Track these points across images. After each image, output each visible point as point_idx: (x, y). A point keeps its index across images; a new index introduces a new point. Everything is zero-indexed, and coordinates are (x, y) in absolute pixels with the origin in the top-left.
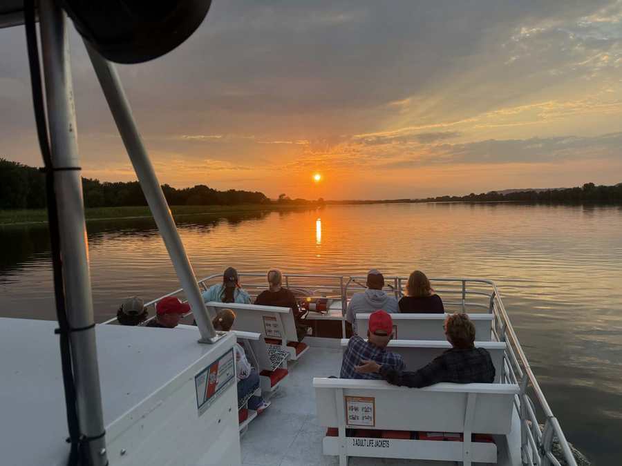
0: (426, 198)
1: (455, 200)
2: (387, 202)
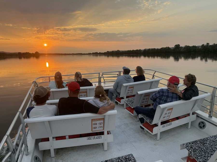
0: (88, 53)
1: (101, 54)
2: (73, 54)
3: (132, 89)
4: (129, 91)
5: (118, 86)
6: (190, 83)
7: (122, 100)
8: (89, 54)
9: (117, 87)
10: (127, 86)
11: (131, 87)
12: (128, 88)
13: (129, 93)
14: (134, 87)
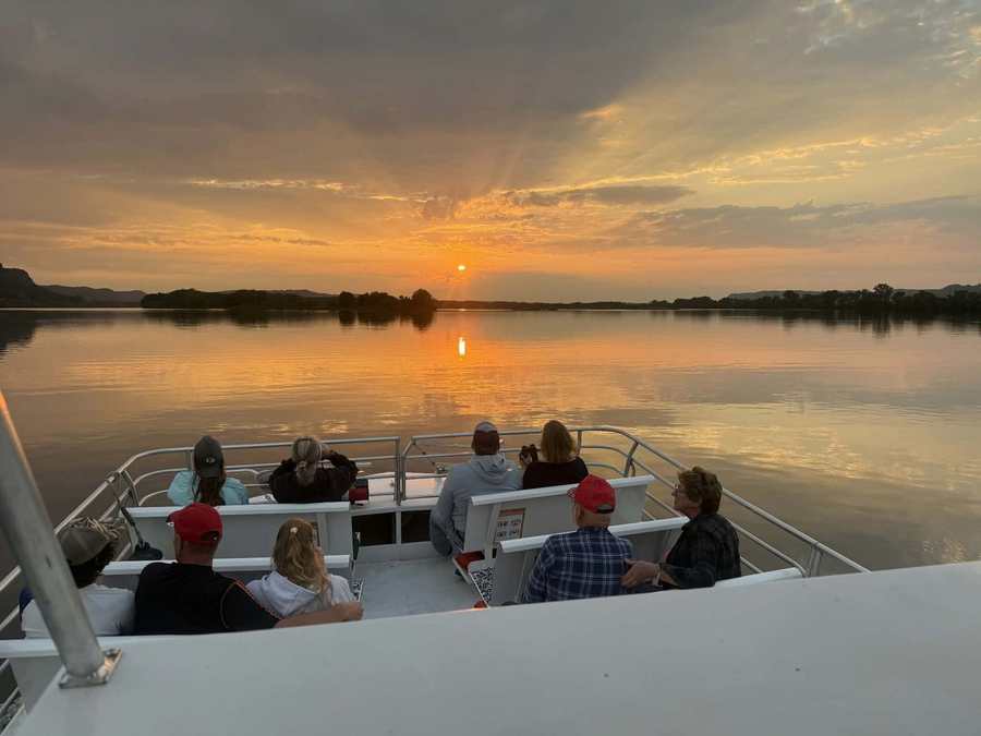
3: (520, 517)
4: (503, 529)
5: (454, 505)
6: (696, 505)
7: (474, 566)
8: (658, 307)
9: (452, 510)
10: (490, 506)
11: (515, 511)
12: (496, 512)
13: (505, 533)
14: (524, 509)
